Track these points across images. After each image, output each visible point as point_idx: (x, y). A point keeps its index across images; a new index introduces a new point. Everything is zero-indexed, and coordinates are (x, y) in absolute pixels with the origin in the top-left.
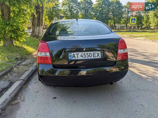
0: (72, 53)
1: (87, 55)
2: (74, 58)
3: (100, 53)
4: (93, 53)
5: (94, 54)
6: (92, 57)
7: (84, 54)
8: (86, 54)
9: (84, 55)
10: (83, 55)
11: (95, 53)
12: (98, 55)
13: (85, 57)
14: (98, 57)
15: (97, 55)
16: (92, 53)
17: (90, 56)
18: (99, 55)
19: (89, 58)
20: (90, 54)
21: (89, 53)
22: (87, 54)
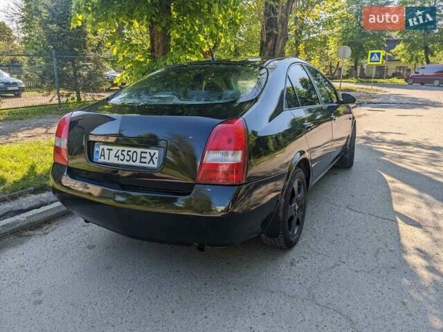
0: (102, 147)
1: (128, 155)
2: (101, 160)
3: (156, 155)
4: (142, 152)
5: (143, 155)
6: (137, 164)
7: (122, 151)
8: (125, 153)
9: (122, 154)
10: (120, 153)
11: (146, 153)
12: (152, 159)
13: (128, 159)
14: (151, 165)
15: (149, 158)
16: (139, 150)
17: (134, 159)
18: (154, 158)
19: (131, 163)
20: (135, 154)
21: (133, 149)
22: (128, 151)
